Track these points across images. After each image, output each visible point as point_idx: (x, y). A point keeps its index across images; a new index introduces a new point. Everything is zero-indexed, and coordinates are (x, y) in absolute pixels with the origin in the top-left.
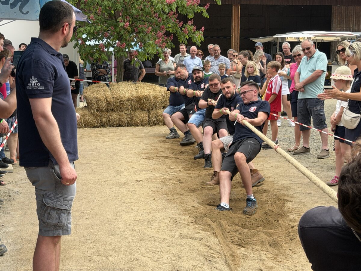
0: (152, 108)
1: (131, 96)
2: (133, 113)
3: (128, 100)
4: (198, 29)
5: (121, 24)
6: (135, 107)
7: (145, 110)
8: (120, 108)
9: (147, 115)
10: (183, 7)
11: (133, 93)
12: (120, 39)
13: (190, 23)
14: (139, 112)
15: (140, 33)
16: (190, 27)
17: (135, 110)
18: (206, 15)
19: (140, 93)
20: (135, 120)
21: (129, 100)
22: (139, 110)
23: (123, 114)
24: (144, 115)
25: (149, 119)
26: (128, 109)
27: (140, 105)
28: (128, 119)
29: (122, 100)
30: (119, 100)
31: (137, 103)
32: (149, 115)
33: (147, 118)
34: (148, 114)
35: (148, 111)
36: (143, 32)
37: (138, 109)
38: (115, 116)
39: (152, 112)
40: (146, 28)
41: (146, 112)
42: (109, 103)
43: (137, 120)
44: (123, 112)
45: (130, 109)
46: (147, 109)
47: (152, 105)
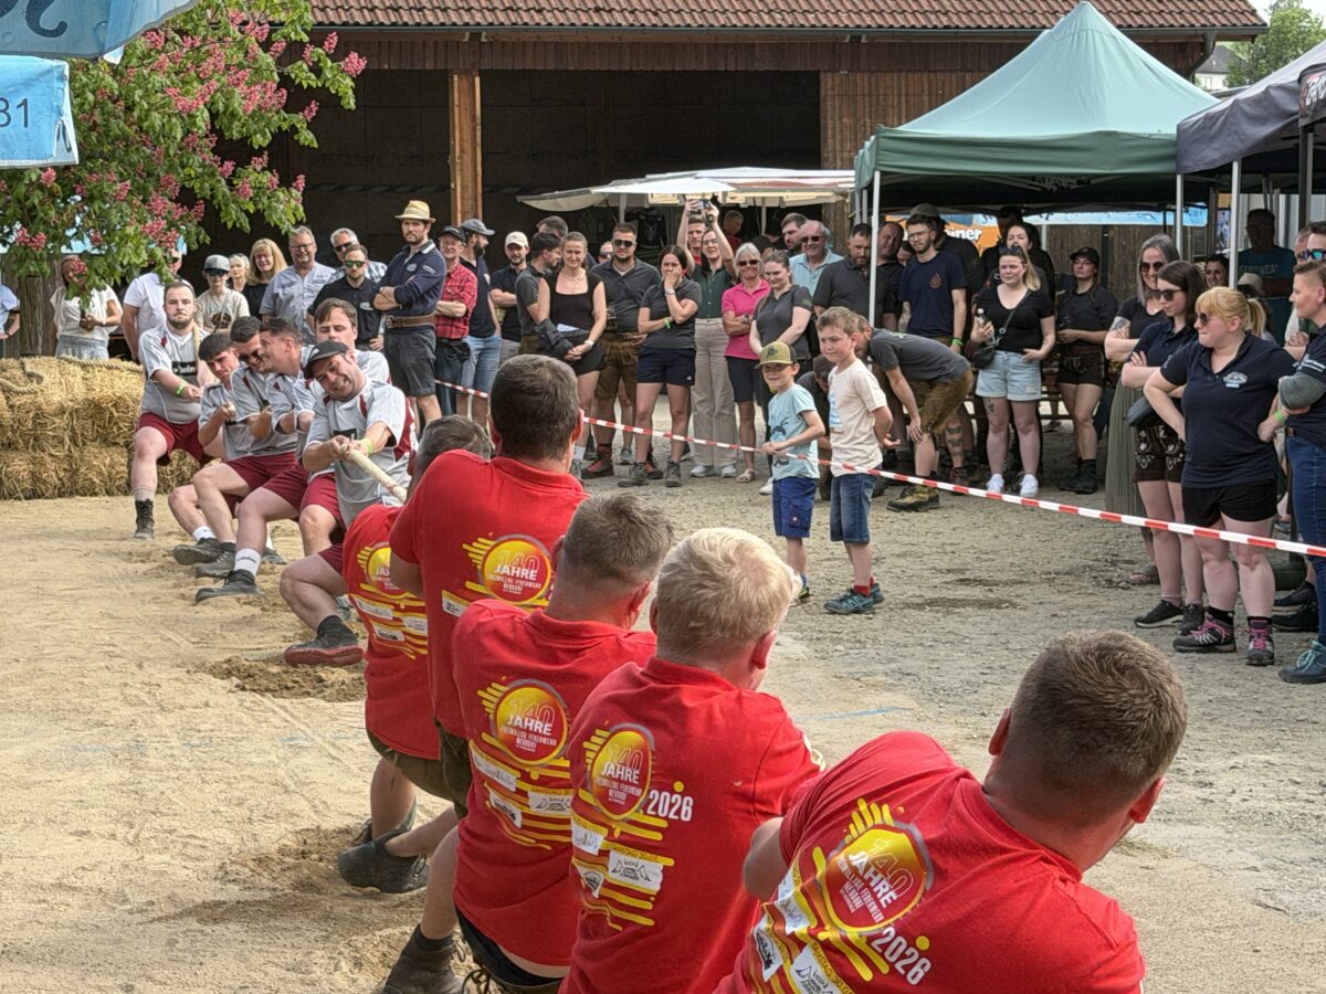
1: (71, 401)
2: (76, 455)
3: (62, 411)
4: (286, 182)
5: (31, 175)
6: (82, 434)
7: (116, 444)
8: (36, 439)
10: (233, 116)
11: (76, 391)
12: (28, 220)
13: (259, 162)
14: (97, 451)
16: (258, 175)
17: (84, 444)
18: (308, 137)
20: (86, 475)
21: (64, 412)
22: (97, 444)
23: (46, 457)
24: (113, 460)
26: (62, 442)
27: (99, 426)
28: (62, 474)
29: (39, 415)
30: (31, 415)
31: (90, 422)
35: (125, 448)
36: (103, 196)
37: (92, 441)
38: (19, 465)
40: (113, 183)
41: (120, 450)
43: (90, 476)
44: (43, 451)
45: (67, 439)
46: (121, 441)
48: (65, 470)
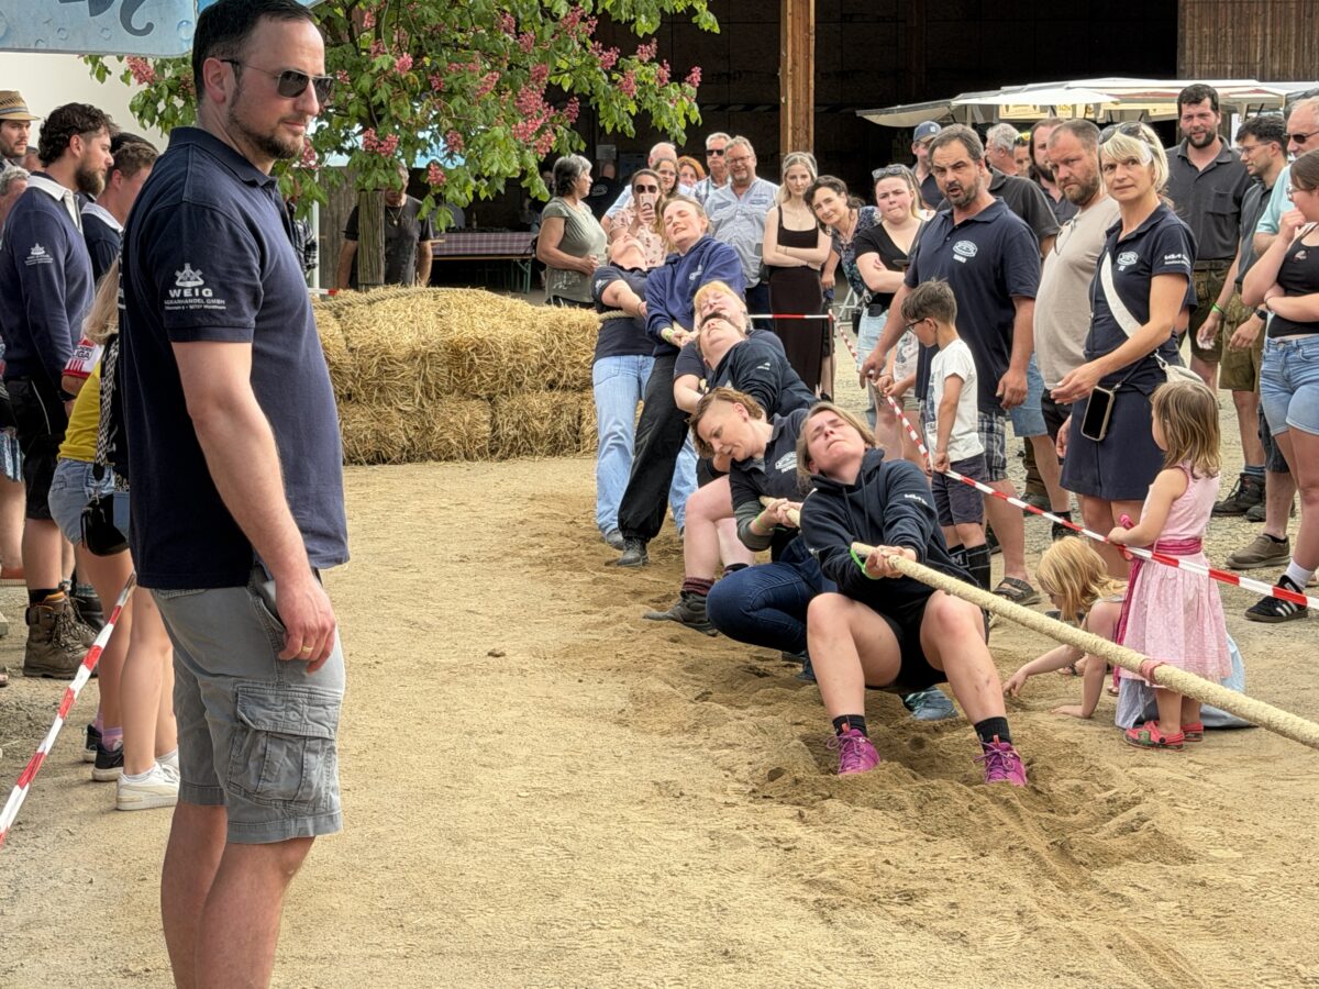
0: (503, 389)
1: (423, 344)
2: (429, 409)
3: (413, 356)
5: (383, 62)
6: (436, 385)
7: (477, 397)
8: (380, 390)
9: (485, 418)
11: (430, 331)
13: (645, 52)
14: (454, 406)
15: (451, 93)
17: (439, 396)
18: (709, 21)
19: (456, 330)
20: (442, 435)
21: (415, 358)
22: (452, 397)
23: (393, 412)
24: (473, 416)
25: (493, 431)
26: (411, 394)
27: (456, 376)
28: (412, 433)
29: (386, 362)
30: (375, 360)
31: (446, 369)
32: (494, 416)
33: (486, 427)
34: (488, 410)
35: (490, 399)
36: (464, 91)
37: (448, 393)
38: (358, 422)
39: (504, 404)
40: (477, 74)
41: (481, 403)
43: (446, 436)
44: (390, 404)
45: (418, 391)
46: (483, 393)
47: (503, 377)
48: (416, 428)
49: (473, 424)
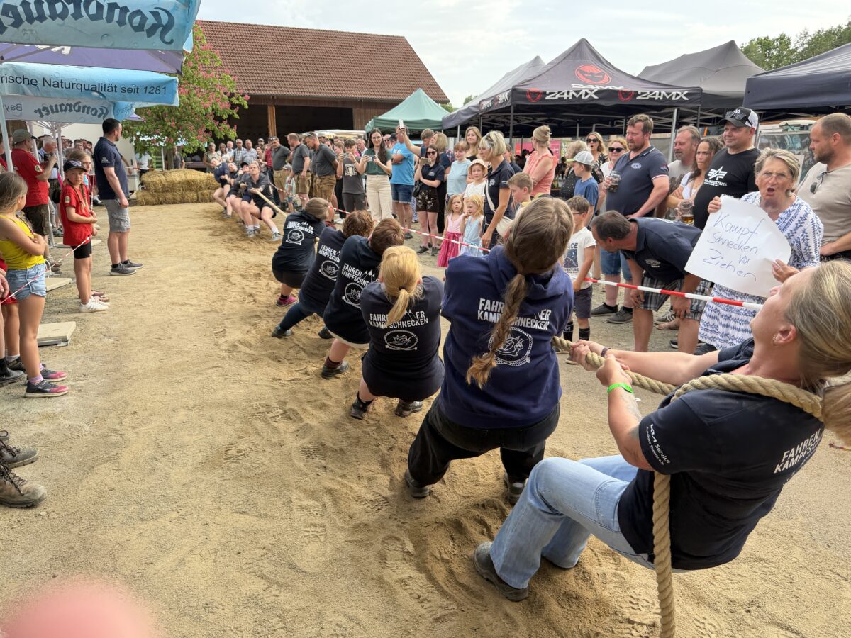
0: (199, 189)
1: (182, 180)
3: (179, 183)
4: (232, 127)
5: (169, 124)
6: (185, 188)
7: (193, 191)
8: (173, 189)
9: (195, 195)
10: (218, 110)
11: (183, 178)
12: (168, 135)
13: (224, 122)
14: (189, 192)
15: (184, 130)
16: (225, 125)
17: (185, 191)
18: (236, 116)
19: (188, 177)
23: (176, 194)
24: (193, 195)
27: (189, 186)
30: (172, 183)
31: (187, 185)
32: (197, 195)
33: (196, 197)
36: (186, 129)
38: (170, 196)
39: (199, 192)
40: (189, 126)
42: (164, 186)
43: (188, 199)
44: (176, 192)
45: (181, 189)
46: (195, 190)
47: (198, 187)
48: (181, 197)
49: (193, 196)
